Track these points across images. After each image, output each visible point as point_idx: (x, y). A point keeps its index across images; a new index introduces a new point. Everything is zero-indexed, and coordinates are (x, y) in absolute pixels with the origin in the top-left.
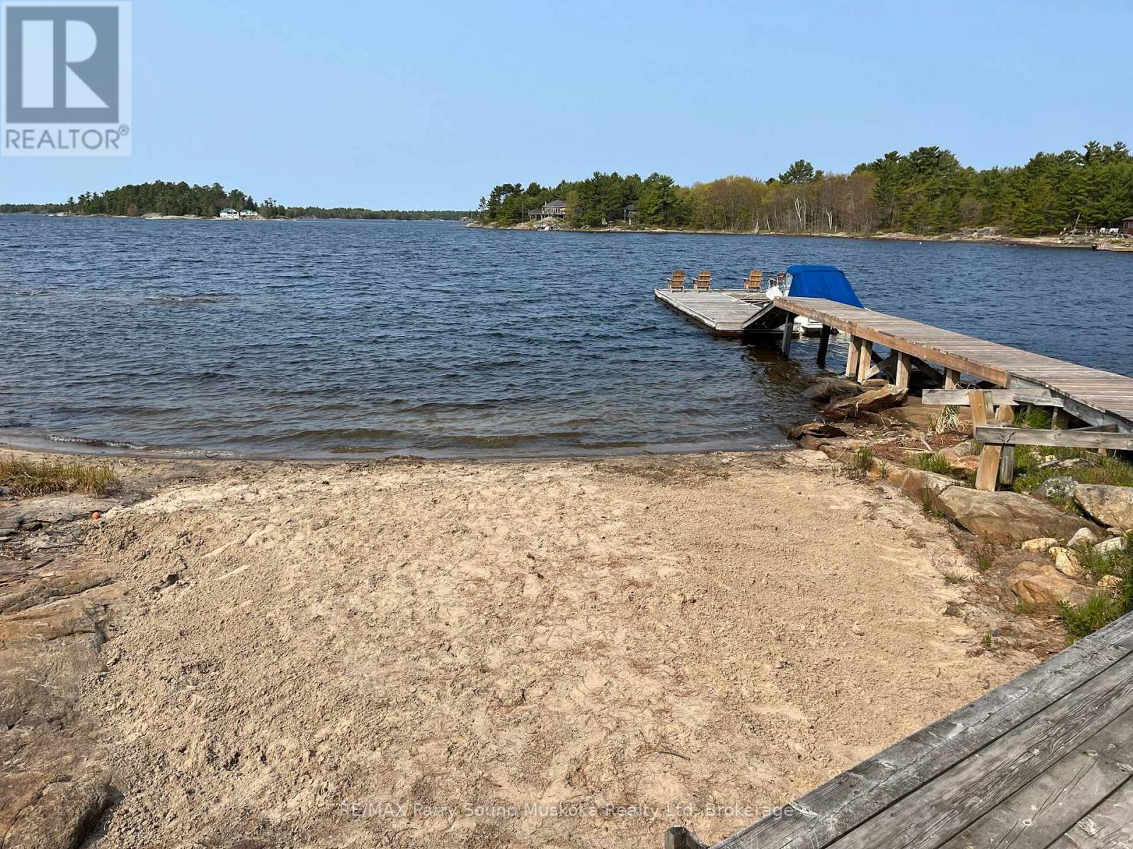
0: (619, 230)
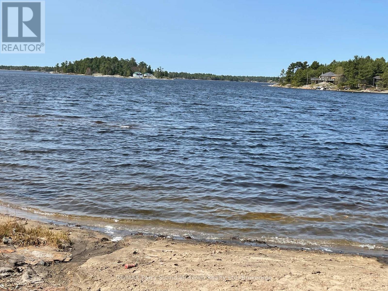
0: (369, 91)
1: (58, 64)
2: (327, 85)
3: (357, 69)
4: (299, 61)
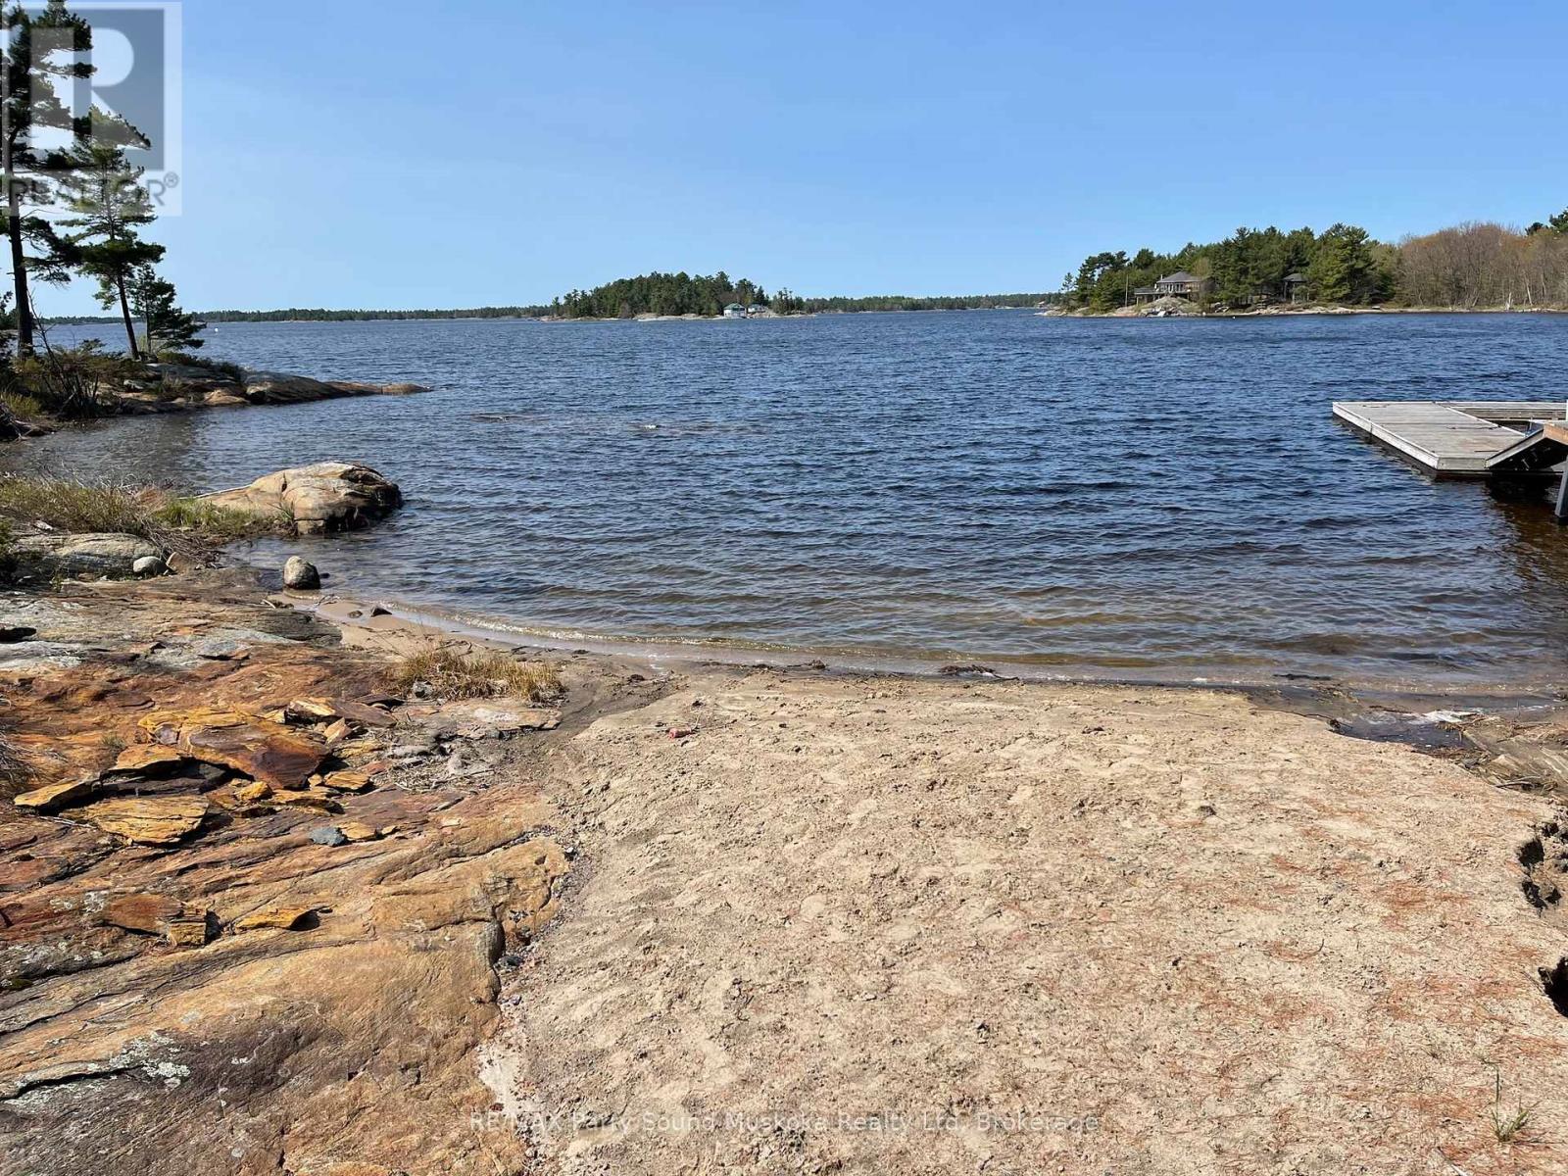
0: (1274, 312)
1: (557, 298)
2: (1174, 304)
3: (1245, 260)
4: (1104, 252)
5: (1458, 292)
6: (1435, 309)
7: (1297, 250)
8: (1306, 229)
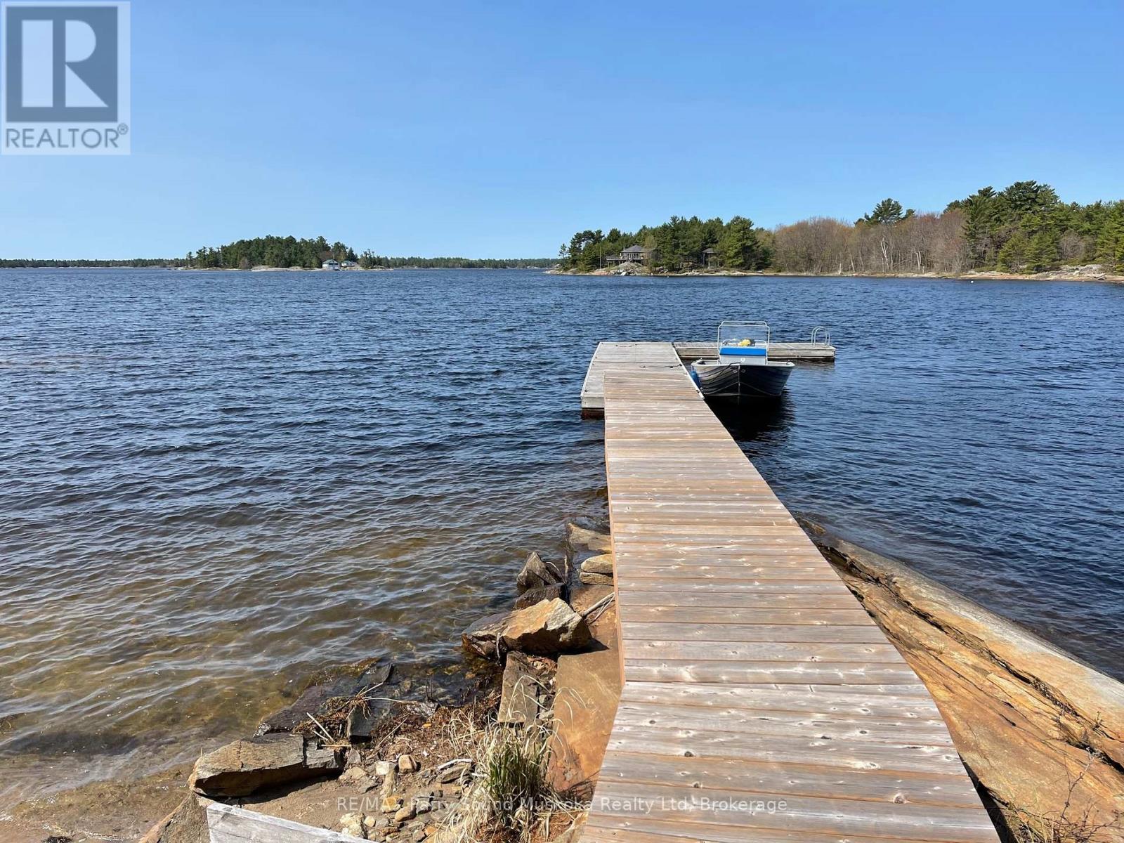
0: (696, 274)
1: (190, 253)
2: (632, 268)
3: (676, 238)
4: (587, 230)
5: (810, 262)
6: (796, 274)
7: (711, 233)
8: (718, 219)
